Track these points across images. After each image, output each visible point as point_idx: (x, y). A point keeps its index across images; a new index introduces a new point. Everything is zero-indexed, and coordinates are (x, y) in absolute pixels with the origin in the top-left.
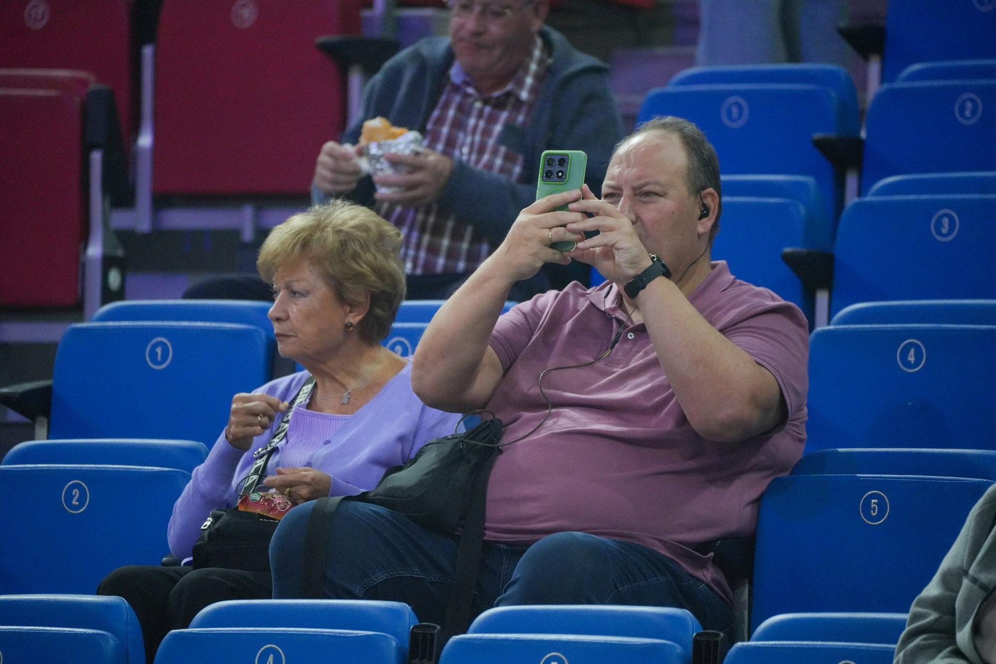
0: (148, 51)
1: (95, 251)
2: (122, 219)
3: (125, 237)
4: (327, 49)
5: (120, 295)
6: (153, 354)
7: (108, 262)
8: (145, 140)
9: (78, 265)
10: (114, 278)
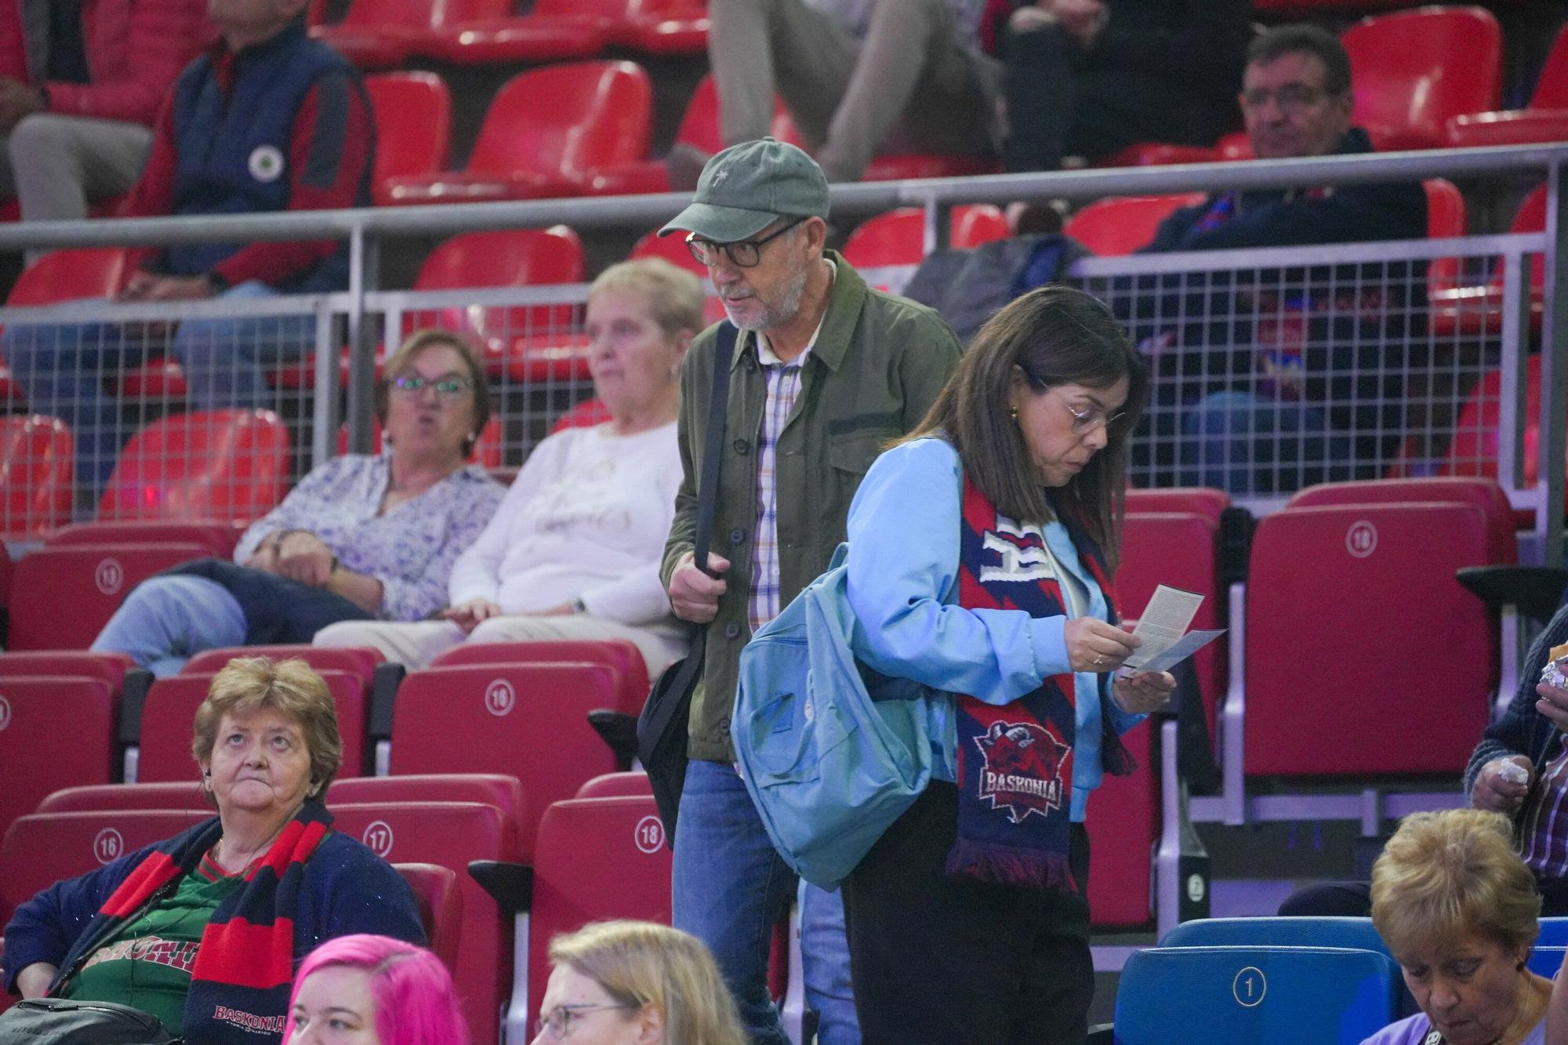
0: (1237, 591)
1: (1170, 851)
2: (1204, 810)
3: (1208, 831)
4: (1468, 582)
5: (1202, 909)
6: (1242, 989)
7: (1187, 866)
8: (1235, 706)
9: (1148, 871)
10: (1196, 887)
